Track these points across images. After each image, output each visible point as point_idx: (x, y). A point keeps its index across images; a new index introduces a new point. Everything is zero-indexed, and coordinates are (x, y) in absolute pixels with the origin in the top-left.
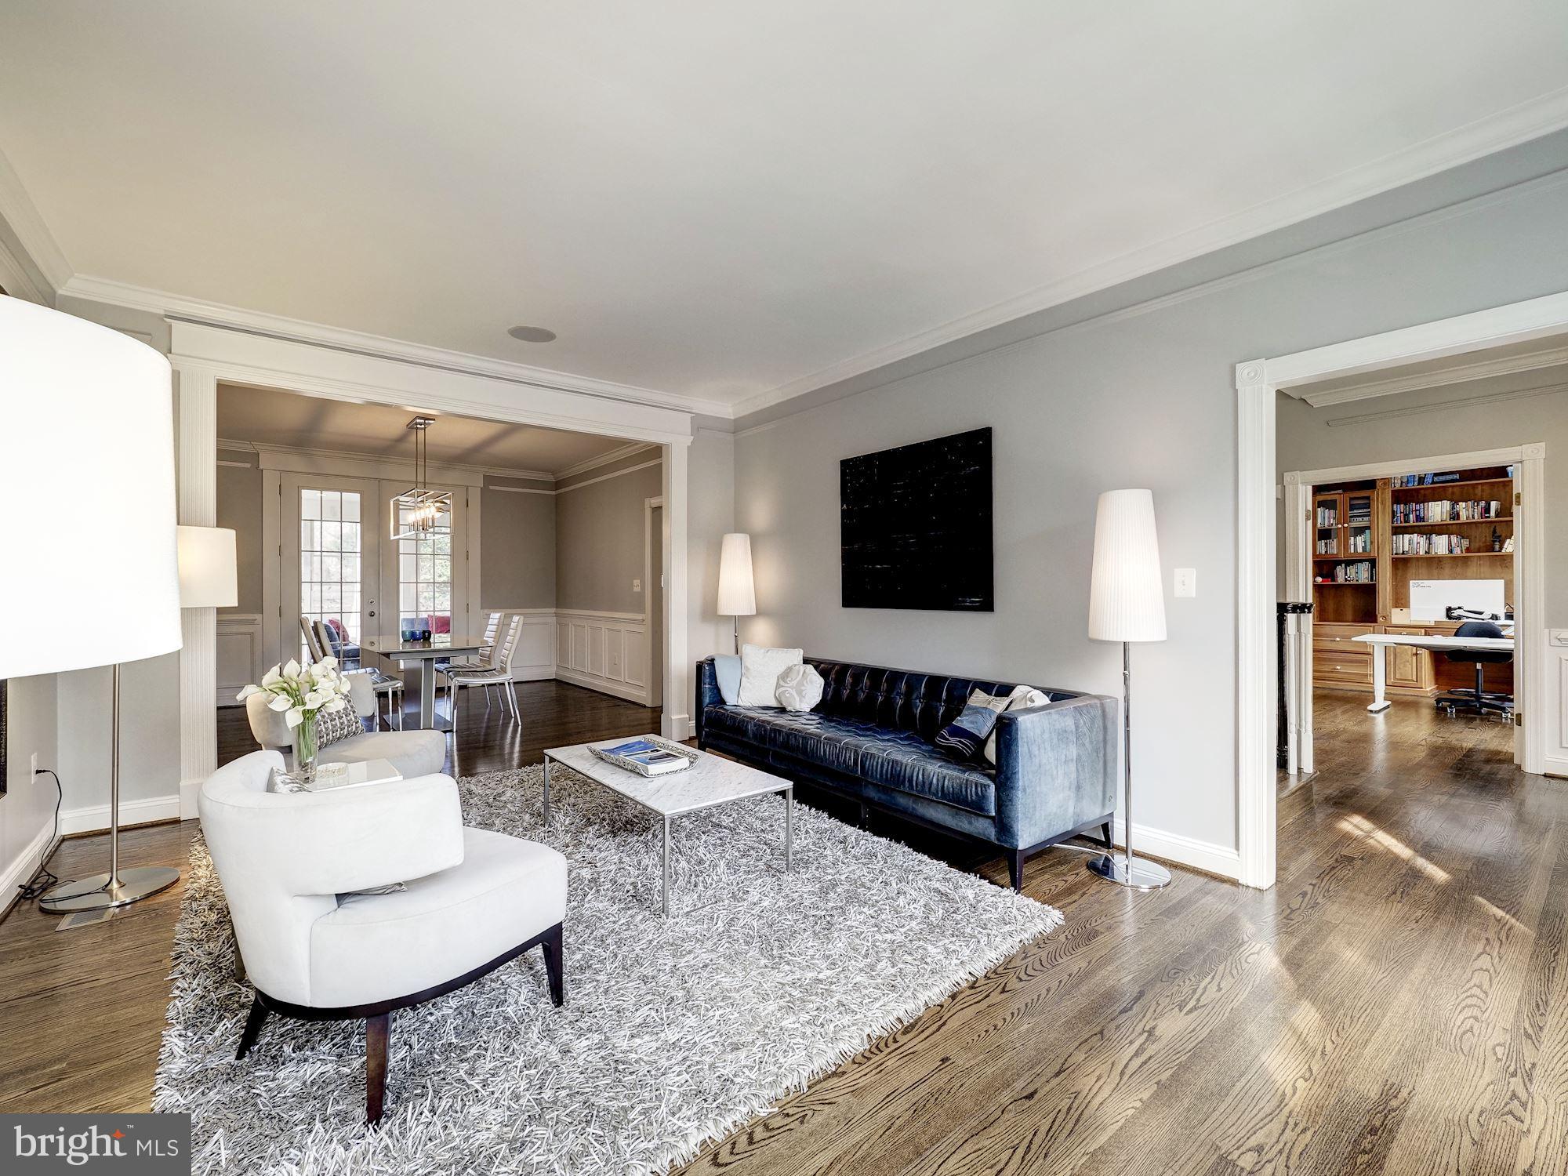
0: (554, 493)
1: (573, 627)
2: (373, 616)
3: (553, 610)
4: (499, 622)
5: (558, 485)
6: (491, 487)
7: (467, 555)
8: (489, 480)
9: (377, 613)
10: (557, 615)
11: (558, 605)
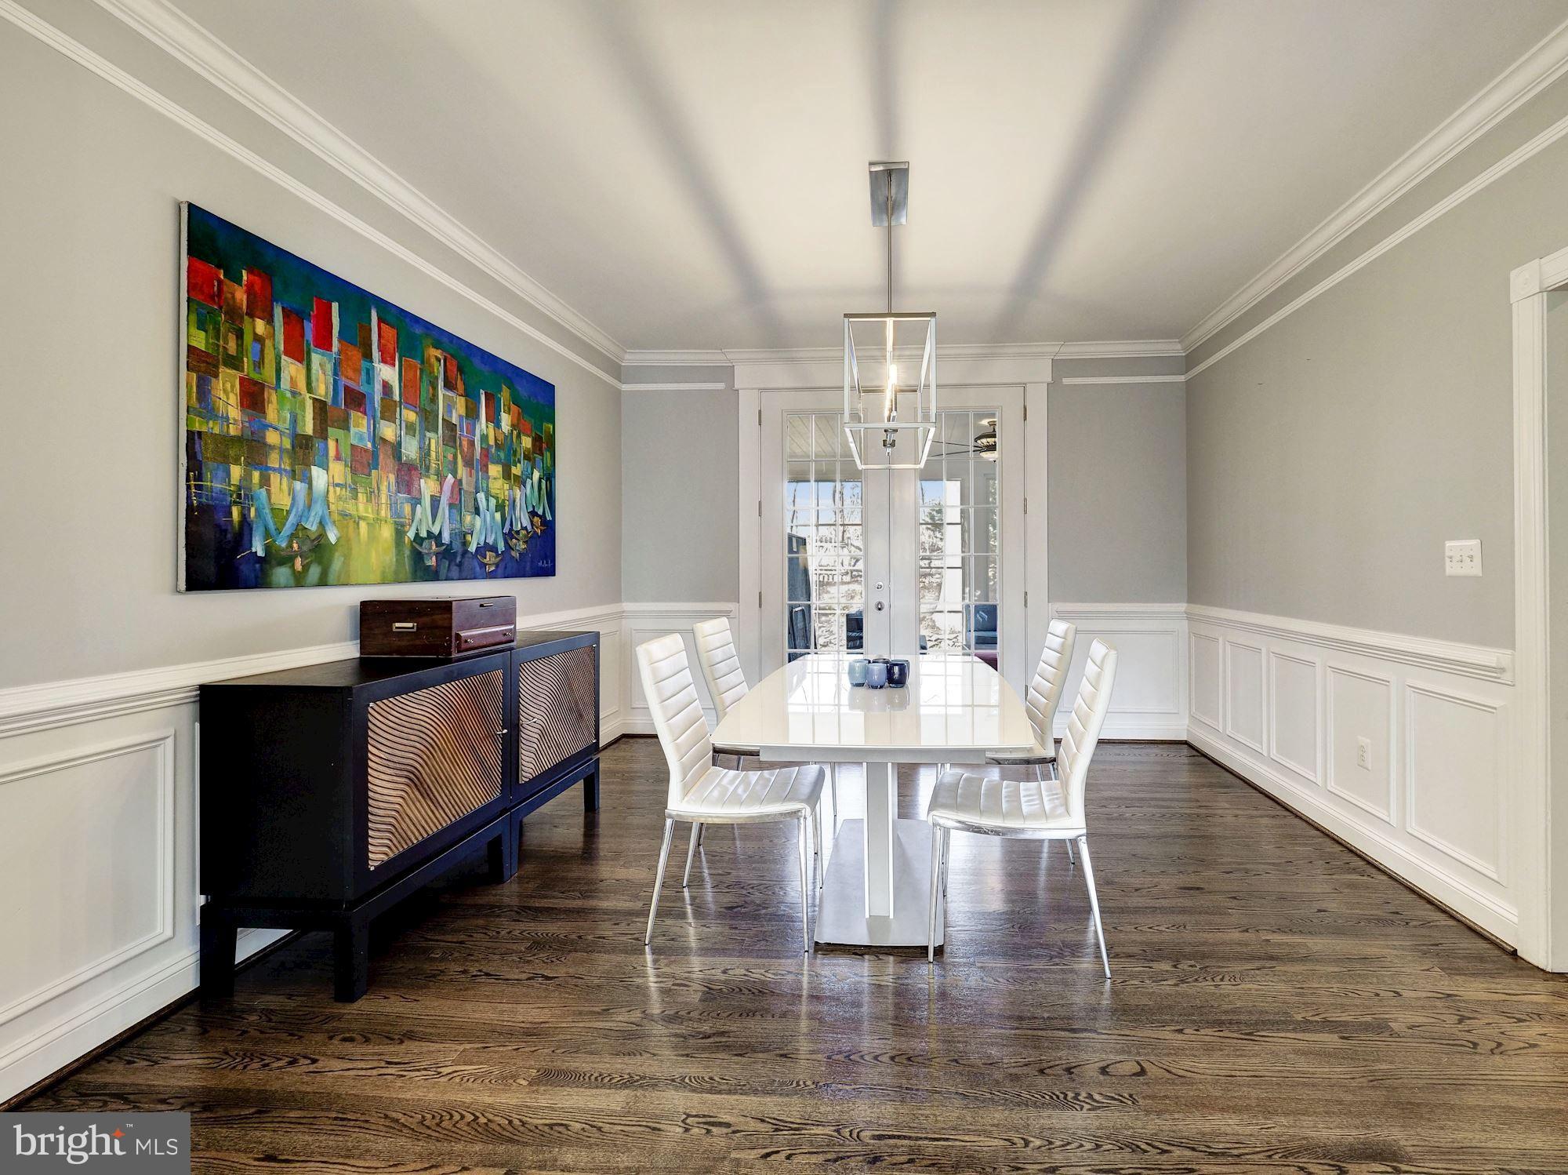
0: (1182, 378)
1: (1228, 647)
2: (880, 609)
3: (1182, 607)
4: (1063, 645)
5: (1190, 360)
6: (1066, 381)
7: (1025, 506)
8: (1061, 367)
9: (886, 607)
10: (1190, 617)
11: (1191, 599)
